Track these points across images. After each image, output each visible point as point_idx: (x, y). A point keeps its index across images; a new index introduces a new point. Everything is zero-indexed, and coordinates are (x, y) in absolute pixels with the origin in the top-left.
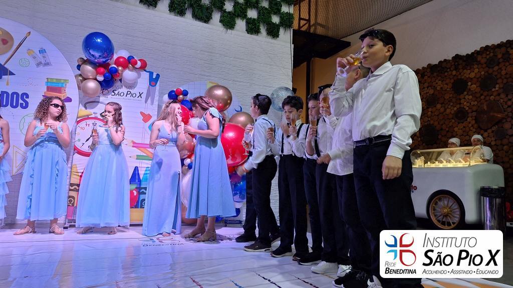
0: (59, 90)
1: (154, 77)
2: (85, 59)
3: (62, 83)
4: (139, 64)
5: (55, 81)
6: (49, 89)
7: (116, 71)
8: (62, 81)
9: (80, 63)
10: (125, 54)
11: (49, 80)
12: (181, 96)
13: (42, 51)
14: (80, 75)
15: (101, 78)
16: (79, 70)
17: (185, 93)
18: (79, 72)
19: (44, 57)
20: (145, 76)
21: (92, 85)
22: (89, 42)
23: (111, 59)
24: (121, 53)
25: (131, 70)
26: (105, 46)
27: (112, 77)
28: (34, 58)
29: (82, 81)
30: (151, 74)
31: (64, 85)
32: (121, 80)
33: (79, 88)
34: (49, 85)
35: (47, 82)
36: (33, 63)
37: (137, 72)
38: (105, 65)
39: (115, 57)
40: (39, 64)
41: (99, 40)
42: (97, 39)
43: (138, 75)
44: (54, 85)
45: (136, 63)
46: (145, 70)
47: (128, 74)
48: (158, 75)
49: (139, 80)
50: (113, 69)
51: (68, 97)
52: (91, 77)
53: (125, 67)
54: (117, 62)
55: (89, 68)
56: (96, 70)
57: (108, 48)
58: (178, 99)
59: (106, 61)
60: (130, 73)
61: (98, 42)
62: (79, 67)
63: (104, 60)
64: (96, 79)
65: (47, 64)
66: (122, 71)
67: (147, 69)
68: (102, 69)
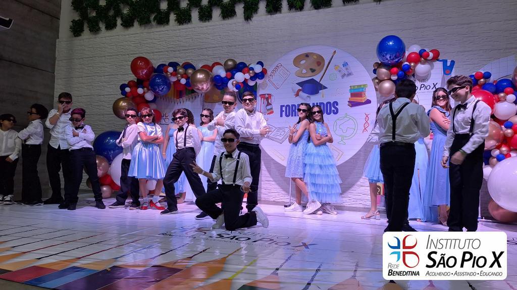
0: (359, 95)
1: (449, 64)
2: (380, 62)
3: (362, 88)
4: (431, 55)
5: (356, 87)
6: (353, 95)
7: (409, 67)
8: (362, 86)
9: (376, 67)
10: (416, 49)
11: (352, 87)
12: (482, 80)
13: (345, 64)
14: (377, 78)
15: (394, 78)
16: (375, 73)
17: (487, 76)
18: (376, 76)
19: (347, 69)
20: (438, 65)
21: (387, 85)
22: (382, 48)
23: (403, 58)
24: (413, 49)
25: (423, 64)
26: (396, 47)
27: (405, 74)
28: (340, 71)
29: (378, 83)
30: (445, 62)
31: (364, 90)
32: (414, 75)
33: (376, 90)
34: (353, 91)
35: (351, 90)
36: (339, 76)
37: (430, 64)
38: (398, 65)
39: (407, 54)
40: (343, 76)
41: (391, 43)
42: (389, 42)
43: (431, 66)
44: (356, 91)
45: (428, 55)
46: (438, 60)
47: (421, 68)
48: (453, 62)
49: (432, 71)
50: (406, 66)
51: (368, 100)
52: (386, 78)
53: (417, 61)
54: (409, 59)
55: (384, 70)
56: (390, 70)
57: (400, 47)
58: (479, 83)
59: (399, 60)
60: (423, 66)
61: (390, 45)
62: (375, 71)
63: (397, 60)
64: (390, 79)
65: (350, 74)
66: (415, 67)
67: (440, 58)
68: (395, 69)
